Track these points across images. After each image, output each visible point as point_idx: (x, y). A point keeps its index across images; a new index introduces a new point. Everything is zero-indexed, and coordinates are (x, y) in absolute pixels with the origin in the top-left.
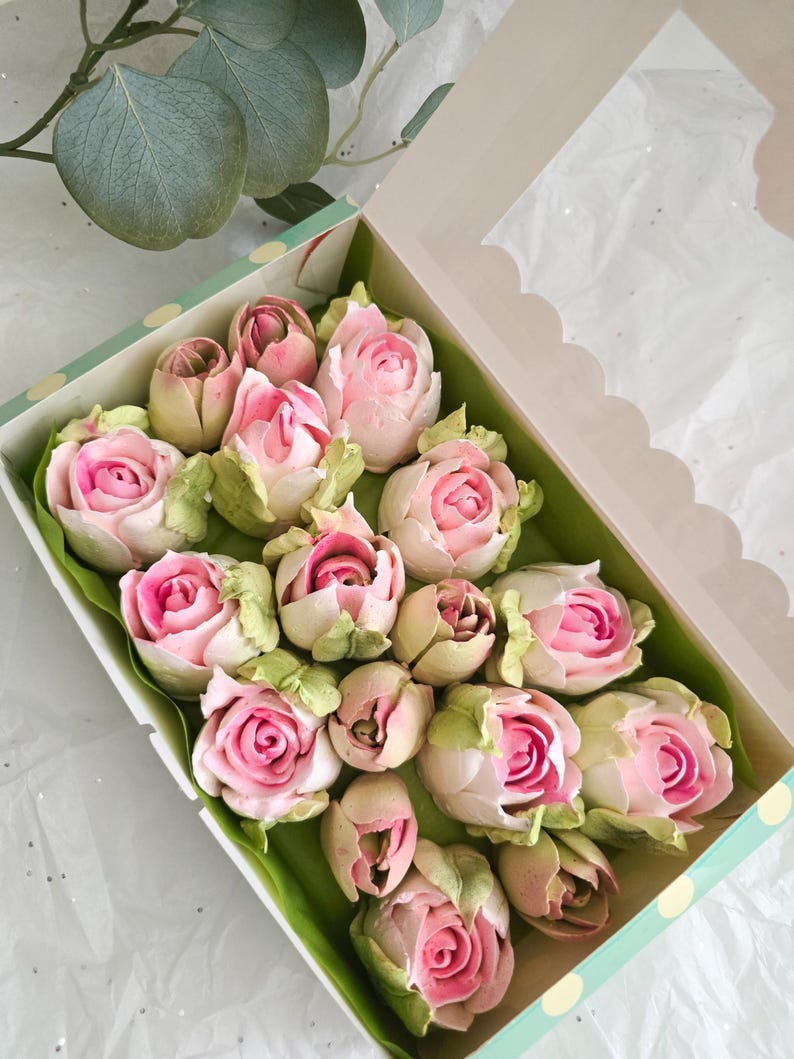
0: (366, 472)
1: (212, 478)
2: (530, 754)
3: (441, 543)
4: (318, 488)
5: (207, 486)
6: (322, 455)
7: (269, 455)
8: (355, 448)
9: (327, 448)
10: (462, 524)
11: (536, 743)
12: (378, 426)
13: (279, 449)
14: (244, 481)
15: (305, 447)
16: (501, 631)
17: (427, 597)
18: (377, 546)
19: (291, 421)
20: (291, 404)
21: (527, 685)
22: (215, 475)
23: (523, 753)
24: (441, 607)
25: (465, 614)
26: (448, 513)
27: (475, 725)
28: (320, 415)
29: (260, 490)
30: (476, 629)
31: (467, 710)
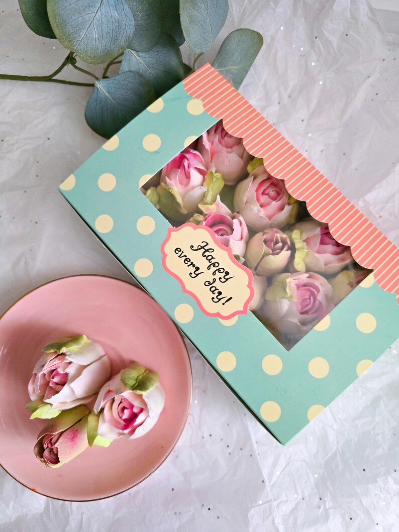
0: (225, 186)
1: (158, 197)
2: (310, 299)
3: (263, 213)
4: (204, 196)
5: (157, 202)
6: (204, 180)
7: (181, 183)
8: (219, 175)
9: (206, 177)
10: (271, 203)
11: (312, 294)
12: (228, 163)
13: (185, 181)
14: (172, 196)
15: (196, 177)
16: (293, 249)
17: (259, 238)
18: (233, 218)
19: (189, 167)
20: (188, 159)
21: (308, 270)
22: (159, 196)
23: (306, 299)
24: (265, 242)
25: (277, 242)
26: (264, 199)
27: (284, 288)
28: (201, 162)
29: (179, 200)
30: (282, 249)
31: (280, 283)
